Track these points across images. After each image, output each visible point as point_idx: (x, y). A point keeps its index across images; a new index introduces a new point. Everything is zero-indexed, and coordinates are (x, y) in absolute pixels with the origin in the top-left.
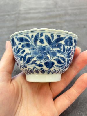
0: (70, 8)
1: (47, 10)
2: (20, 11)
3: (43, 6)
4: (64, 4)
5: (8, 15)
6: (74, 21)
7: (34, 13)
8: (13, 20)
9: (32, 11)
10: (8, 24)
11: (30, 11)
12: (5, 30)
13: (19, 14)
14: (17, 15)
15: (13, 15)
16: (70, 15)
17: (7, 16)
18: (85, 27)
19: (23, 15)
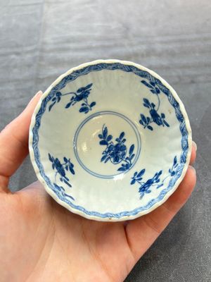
0: (158, 39)
1: (107, 43)
2: (44, 43)
3: (97, 34)
4: (144, 29)
5: (17, 54)
6: (168, 68)
7: (76, 50)
8: (29, 66)
9: (72, 45)
10: (16, 74)
11: (67, 45)
12: (11, 87)
13: (42, 50)
14: (37, 53)
15: (27, 52)
16: (160, 55)
17: (13, 56)
18: (193, 82)
19: (51, 55)
